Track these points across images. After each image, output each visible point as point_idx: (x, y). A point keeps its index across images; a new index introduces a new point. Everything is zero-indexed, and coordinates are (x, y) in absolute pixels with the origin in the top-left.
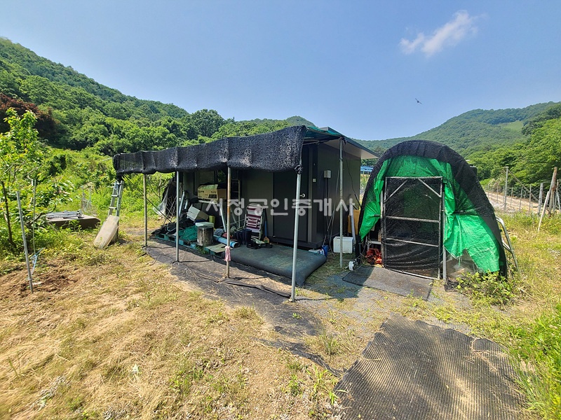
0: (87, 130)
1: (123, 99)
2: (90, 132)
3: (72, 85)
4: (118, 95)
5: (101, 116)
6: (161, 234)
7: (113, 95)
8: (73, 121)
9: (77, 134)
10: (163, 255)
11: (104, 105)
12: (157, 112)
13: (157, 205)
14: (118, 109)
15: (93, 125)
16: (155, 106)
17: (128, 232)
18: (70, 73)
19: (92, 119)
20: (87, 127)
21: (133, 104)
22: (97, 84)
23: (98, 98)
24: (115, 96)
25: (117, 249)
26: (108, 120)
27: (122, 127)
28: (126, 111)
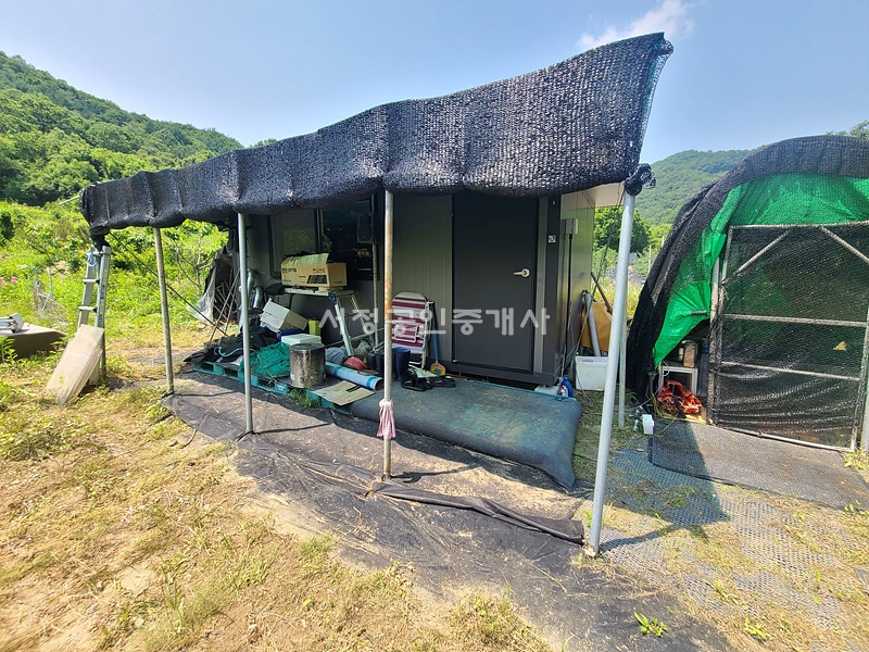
0: (58, 171)
1: (122, 118)
2: (63, 174)
3: (25, 91)
4: (114, 111)
5: (83, 147)
6: (205, 361)
7: (103, 111)
8: (28, 153)
9: (38, 178)
10: (213, 415)
11: (87, 128)
12: (187, 142)
13: (194, 301)
14: (113, 135)
15: (68, 162)
16: (183, 132)
17: (133, 359)
18: (19, 67)
19: (65, 151)
20: (57, 164)
21: (141, 127)
22: (73, 90)
23: (75, 115)
24: (108, 112)
25: (100, 402)
26: (96, 153)
27: (123, 167)
28: (129, 139)
